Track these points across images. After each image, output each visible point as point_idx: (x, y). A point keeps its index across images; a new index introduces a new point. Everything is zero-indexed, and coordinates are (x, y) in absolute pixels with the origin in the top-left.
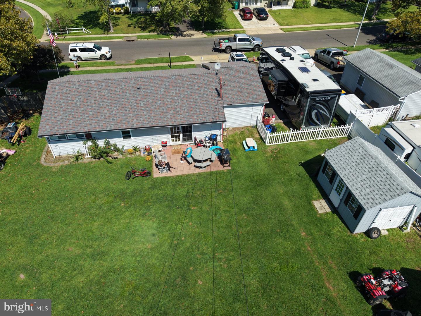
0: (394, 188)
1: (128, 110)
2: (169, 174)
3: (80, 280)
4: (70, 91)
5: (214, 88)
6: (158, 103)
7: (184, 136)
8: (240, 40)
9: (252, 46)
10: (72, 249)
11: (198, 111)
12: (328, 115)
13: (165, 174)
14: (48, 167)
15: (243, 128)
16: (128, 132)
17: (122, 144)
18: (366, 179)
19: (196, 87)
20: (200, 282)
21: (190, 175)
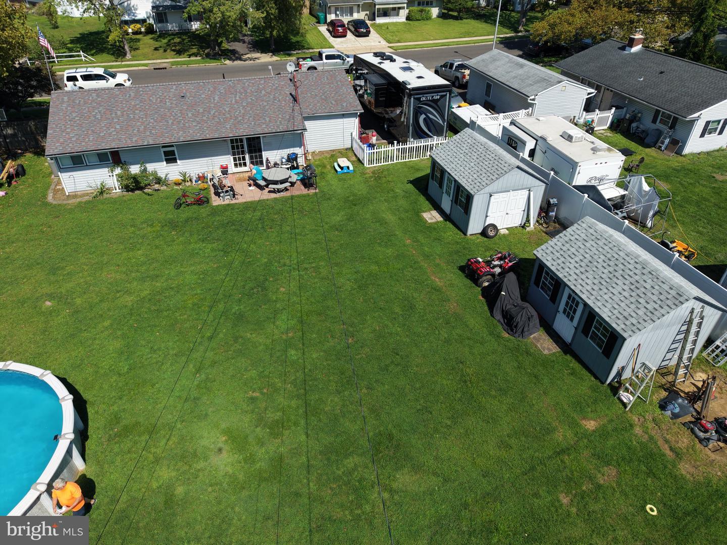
0: (502, 166)
1: (170, 122)
2: (234, 201)
3: (128, 300)
4: (85, 103)
5: (288, 93)
6: (212, 112)
7: (251, 158)
8: (328, 57)
11: (267, 119)
12: (441, 122)
13: (227, 200)
14: (59, 205)
15: (333, 151)
16: (173, 153)
17: (165, 172)
18: (474, 166)
19: (263, 92)
21: (264, 200)
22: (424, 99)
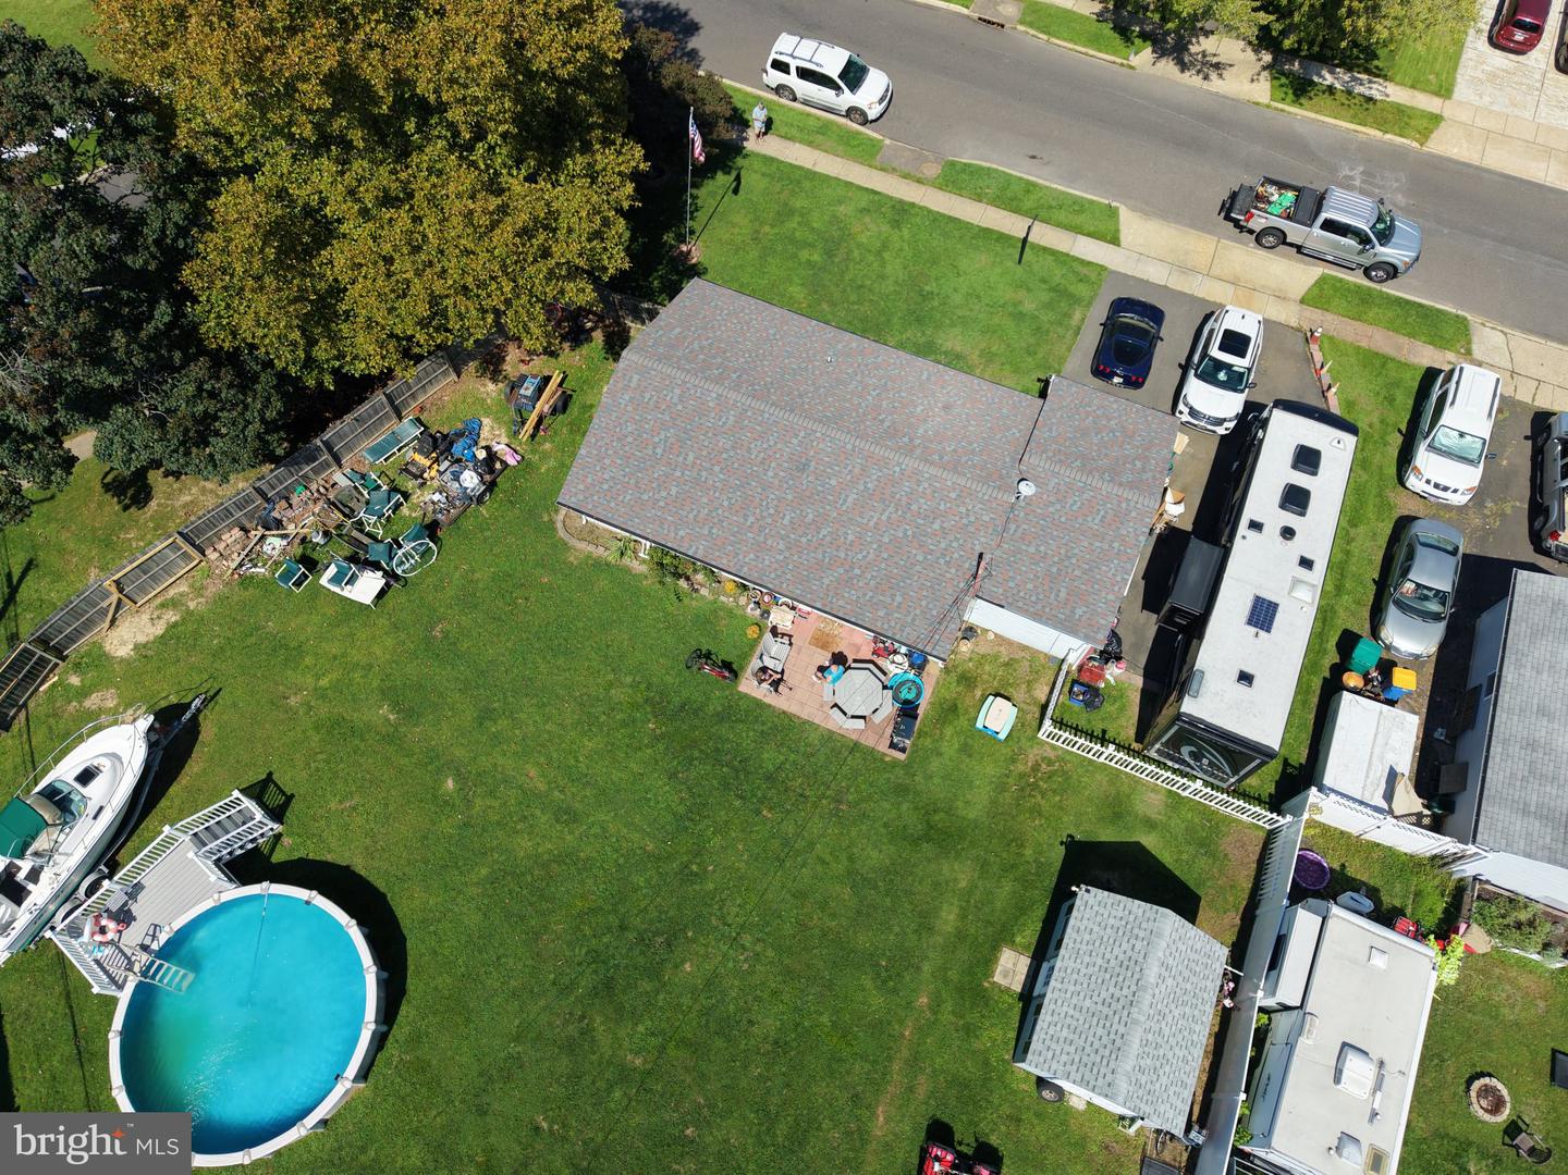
6: (824, 532)
8: (1329, 226)
9: (1366, 261)
12: (1228, 771)
14: (565, 542)
15: (1025, 648)
19: (936, 526)
20: (688, 967)
21: (812, 724)
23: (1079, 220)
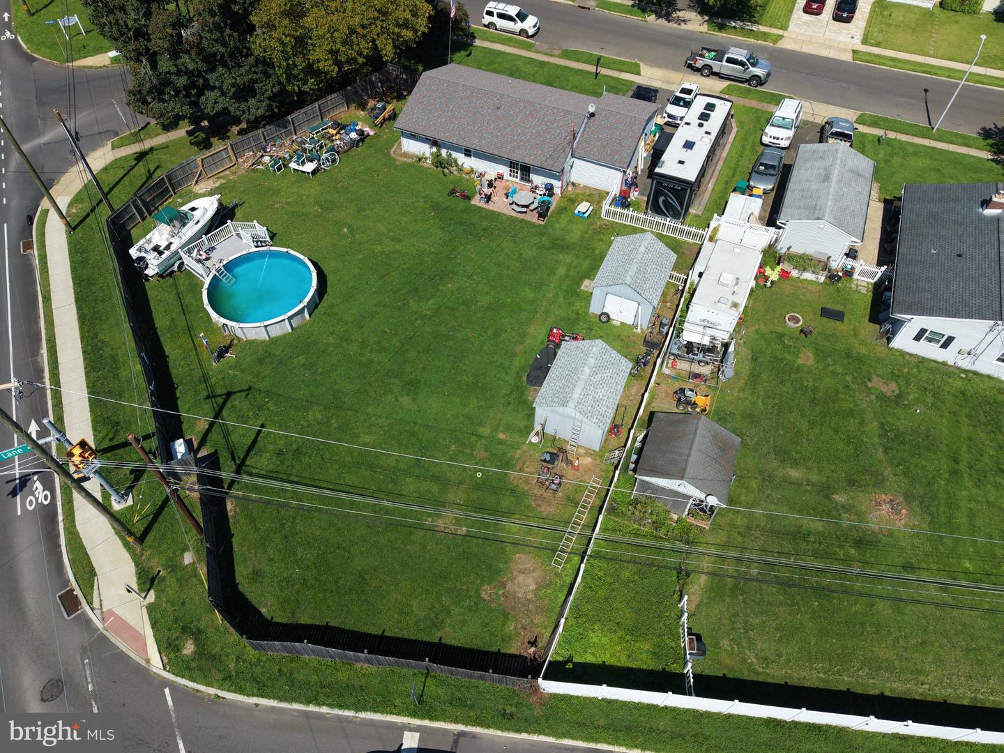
0: (621, 278)
1: (477, 128)
2: (485, 206)
3: (378, 248)
7: (522, 174)
8: (730, 60)
9: (747, 76)
10: (382, 228)
13: (482, 204)
14: (394, 158)
15: (596, 190)
16: (470, 151)
17: (463, 161)
20: (450, 285)
22: (666, 185)
23: (622, 68)
